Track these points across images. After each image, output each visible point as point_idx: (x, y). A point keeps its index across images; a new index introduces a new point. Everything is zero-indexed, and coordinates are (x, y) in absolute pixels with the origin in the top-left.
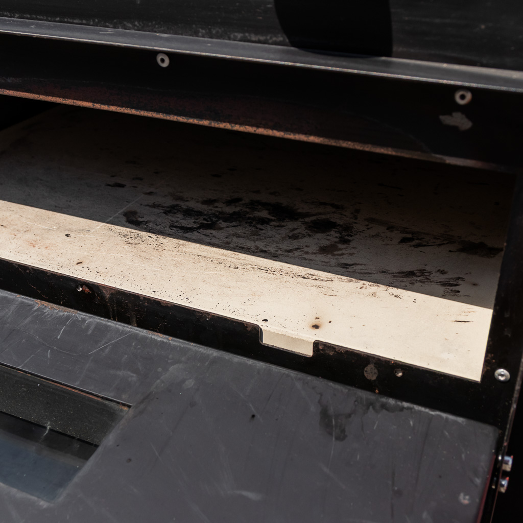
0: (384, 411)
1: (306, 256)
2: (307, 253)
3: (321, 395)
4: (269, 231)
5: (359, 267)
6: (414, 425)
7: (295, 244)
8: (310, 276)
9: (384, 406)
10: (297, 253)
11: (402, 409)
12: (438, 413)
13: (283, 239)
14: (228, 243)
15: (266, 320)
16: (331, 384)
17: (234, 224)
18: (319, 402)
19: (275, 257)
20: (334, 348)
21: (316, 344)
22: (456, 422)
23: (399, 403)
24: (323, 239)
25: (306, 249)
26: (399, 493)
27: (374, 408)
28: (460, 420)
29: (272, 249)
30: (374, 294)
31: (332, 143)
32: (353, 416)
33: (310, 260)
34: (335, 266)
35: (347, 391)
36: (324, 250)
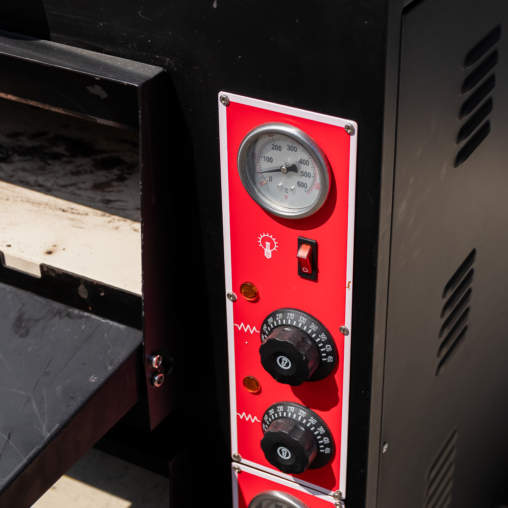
0: (67, 318)
1: (77, 192)
2: (79, 189)
3: (24, 304)
4: (57, 166)
5: (120, 203)
6: (84, 329)
7: (74, 179)
8: (69, 210)
9: (69, 315)
10: (70, 189)
11: (81, 317)
12: (108, 321)
13: (66, 174)
14: (12, 177)
15: (10, 246)
16: (36, 297)
17: (27, 158)
18: (20, 310)
19: (48, 191)
20: (54, 270)
21: (42, 266)
22: (118, 327)
23: (82, 313)
24: (101, 176)
25: (81, 185)
26: (48, 374)
27: (60, 316)
28: (122, 326)
29: (49, 184)
30: (117, 228)
31: (23, 101)
32: (41, 320)
33: (79, 195)
34: (98, 202)
35: (45, 302)
36: (97, 187)
